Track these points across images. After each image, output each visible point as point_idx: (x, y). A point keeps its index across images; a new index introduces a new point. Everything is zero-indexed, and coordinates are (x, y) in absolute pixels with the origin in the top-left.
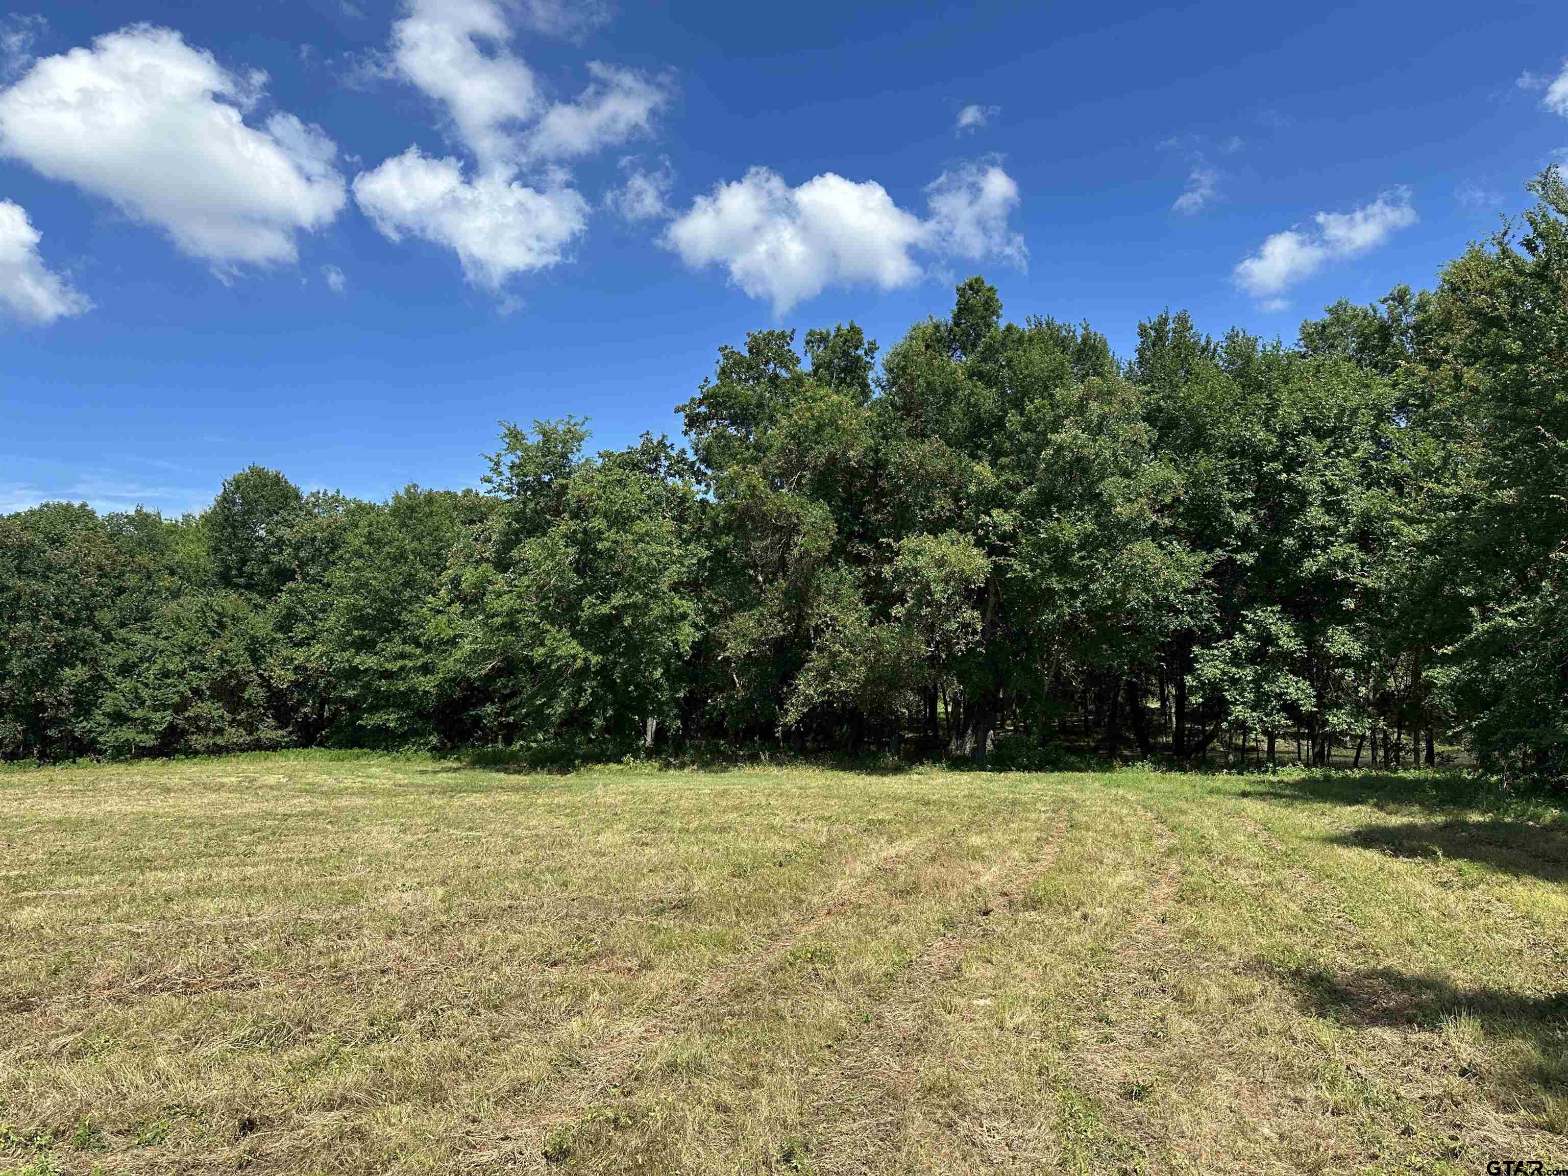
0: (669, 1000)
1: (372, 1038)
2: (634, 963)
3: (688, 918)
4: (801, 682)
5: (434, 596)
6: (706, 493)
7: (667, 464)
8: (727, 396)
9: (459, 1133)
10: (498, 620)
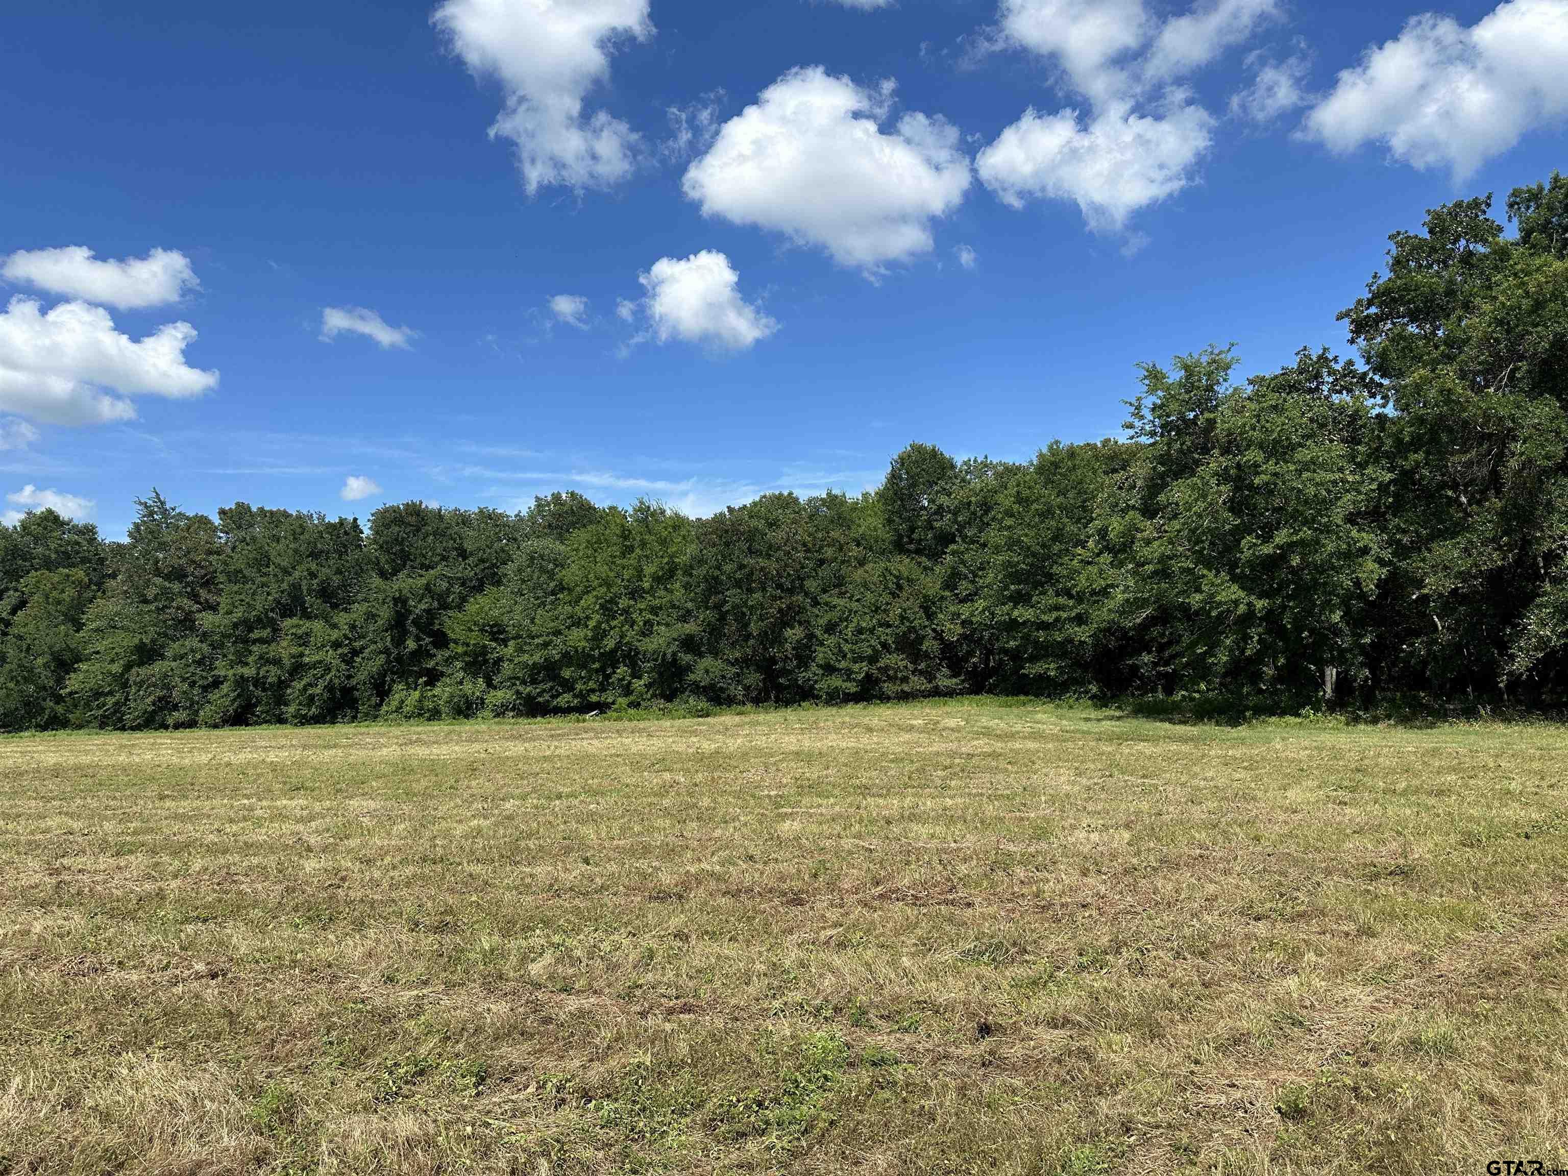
0: (1401, 972)
1: (1082, 968)
2: (1350, 927)
3: (1411, 887)
4: (1531, 622)
5: (1083, 548)
6: (1384, 406)
7: (1331, 380)
8: (1404, 289)
9: (1184, 1071)
10: (1149, 568)
